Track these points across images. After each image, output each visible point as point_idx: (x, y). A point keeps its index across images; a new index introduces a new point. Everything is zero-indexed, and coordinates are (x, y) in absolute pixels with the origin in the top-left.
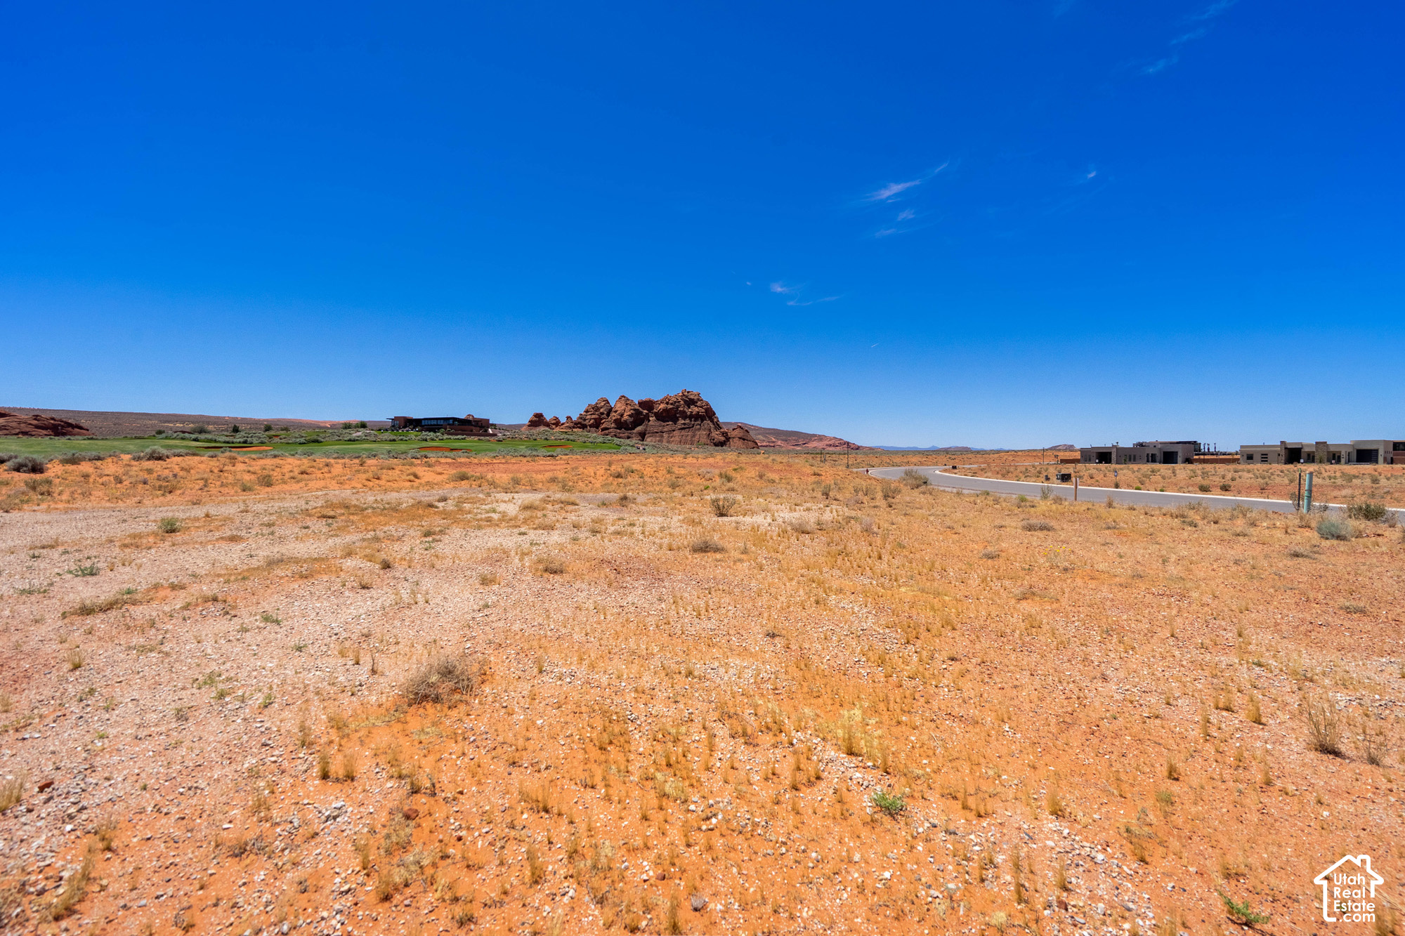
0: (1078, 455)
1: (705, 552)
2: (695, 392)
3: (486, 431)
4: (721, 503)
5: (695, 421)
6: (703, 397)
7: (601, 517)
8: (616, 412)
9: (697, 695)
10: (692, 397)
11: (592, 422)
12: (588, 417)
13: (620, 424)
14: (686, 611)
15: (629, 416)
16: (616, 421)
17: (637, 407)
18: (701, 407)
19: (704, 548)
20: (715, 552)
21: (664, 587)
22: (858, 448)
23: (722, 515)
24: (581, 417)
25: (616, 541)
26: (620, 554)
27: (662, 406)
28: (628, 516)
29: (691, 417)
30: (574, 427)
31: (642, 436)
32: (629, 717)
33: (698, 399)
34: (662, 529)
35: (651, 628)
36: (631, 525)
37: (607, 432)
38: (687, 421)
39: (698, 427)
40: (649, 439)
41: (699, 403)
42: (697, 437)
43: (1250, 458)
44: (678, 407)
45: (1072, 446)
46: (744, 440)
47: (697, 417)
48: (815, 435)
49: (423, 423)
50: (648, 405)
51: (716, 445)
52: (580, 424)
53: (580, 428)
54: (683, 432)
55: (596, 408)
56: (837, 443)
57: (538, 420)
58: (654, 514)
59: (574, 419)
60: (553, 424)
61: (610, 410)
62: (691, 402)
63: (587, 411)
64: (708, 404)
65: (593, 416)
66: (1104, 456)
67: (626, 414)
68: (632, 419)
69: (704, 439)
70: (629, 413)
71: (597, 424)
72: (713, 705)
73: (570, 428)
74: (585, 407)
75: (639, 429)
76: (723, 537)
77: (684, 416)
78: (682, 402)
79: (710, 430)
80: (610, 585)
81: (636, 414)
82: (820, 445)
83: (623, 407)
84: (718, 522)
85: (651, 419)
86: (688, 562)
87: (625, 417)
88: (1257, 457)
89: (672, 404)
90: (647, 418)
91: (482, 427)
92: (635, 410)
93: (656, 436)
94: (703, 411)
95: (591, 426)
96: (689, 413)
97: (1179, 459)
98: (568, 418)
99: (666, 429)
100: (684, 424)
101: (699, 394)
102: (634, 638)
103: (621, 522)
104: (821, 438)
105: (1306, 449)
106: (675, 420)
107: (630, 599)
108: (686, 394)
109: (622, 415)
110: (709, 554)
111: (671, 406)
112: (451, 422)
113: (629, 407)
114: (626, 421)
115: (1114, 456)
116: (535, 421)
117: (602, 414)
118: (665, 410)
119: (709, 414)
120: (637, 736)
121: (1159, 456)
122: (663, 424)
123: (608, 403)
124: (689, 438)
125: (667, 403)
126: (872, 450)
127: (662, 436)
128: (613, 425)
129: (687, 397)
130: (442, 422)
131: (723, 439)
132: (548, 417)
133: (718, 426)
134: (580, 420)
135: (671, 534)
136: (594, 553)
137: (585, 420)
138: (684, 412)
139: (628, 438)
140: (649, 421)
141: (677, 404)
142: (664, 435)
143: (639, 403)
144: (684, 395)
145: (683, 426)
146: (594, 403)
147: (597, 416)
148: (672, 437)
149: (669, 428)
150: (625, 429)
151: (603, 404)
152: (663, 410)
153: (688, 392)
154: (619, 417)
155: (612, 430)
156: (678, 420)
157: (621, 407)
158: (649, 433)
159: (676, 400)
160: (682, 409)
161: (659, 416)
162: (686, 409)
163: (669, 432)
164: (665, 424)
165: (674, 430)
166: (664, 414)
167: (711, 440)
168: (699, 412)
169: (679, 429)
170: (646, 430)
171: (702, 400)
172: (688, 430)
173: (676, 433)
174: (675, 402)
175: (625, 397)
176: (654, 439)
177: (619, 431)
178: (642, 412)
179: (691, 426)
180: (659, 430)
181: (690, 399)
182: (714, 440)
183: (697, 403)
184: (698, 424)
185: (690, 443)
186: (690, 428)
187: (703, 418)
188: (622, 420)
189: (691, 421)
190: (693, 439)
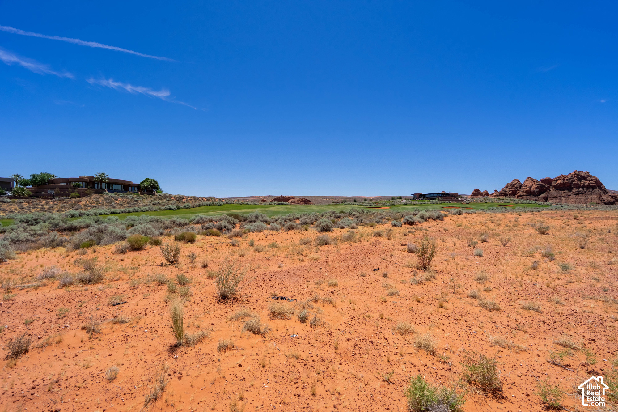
2: (585, 171)
3: (457, 199)
5: (587, 189)
6: (591, 174)
8: (525, 186)
10: (583, 175)
11: (510, 192)
12: (508, 190)
13: (530, 193)
15: (536, 188)
16: (527, 191)
17: (541, 183)
24: (503, 190)
27: (559, 182)
29: (583, 187)
30: (499, 196)
31: (546, 199)
33: (588, 176)
37: (521, 197)
38: (581, 189)
39: (591, 193)
41: (589, 178)
42: (590, 199)
44: (572, 182)
47: (589, 187)
49: (427, 196)
50: (548, 181)
51: (606, 204)
52: (503, 194)
53: (503, 196)
54: (577, 196)
55: (512, 185)
57: (477, 193)
59: (499, 191)
60: (485, 194)
61: (521, 185)
62: (582, 178)
63: (507, 187)
64: (596, 178)
65: (511, 189)
67: (533, 187)
68: (538, 190)
69: (596, 201)
70: (535, 187)
71: (514, 194)
73: (497, 196)
74: (505, 185)
75: (543, 195)
77: (578, 186)
78: (576, 178)
79: (601, 194)
81: (540, 187)
83: (531, 184)
85: (551, 189)
87: (533, 189)
89: (567, 180)
90: (548, 188)
91: (455, 197)
93: (555, 199)
94: (593, 183)
95: (510, 195)
96: (581, 185)
98: (495, 191)
99: (563, 195)
100: (578, 191)
101: (588, 173)
106: (570, 189)
108: (578, 173)
109: (531, 188)
111: (567, 181)
112: (440, 195)
113: (536, 183)
114: (534, 191)
116: (476, 193)
117: (517, 188)
119: (598, 184)
122: (561, 192)
123: (519, 182)
124: (583, 200)
125: (564, 180)
127: (561, 199)
128: (525, 194)
129: (578, 175)
130: (436, 195)
131: (612, 200)
132: (482, 191)
133: (606, 192)
134: (503, 192)
137: (506, 191)
138: (578, 184)
139: (536, 200)
140: (550, 190)
141: (572, 179)
142: (562, 198)
143: (541, 180)
144: (576, 174)
145: (577, 193)
146: (510, 182)
147: (514, 189)
148: (568, 199)
149: (565, 194)
150: (533, 196)
151: (516, 182)
152: (561, 184)
153: (579, 172)
154: (529, 189)
155: (524, 196)
156: (573, 189)
157: (529, 184)
158: (550, 198)
159: (570, 177)
160: (576, 182)
161: (557, 188)
162: (579, 182)
163: (566, 196)
164: (563, 192)
165: (570, 196)
166: (561, 186)
167: (601, 201)
168: (590, 184)
169: (574, 195)
170: (548, 196)
171: (591, 176)
172: (581, 195)
173: (572, 197)
174: (570, 179)
175: (530, 178)
176: (554, 201)
177: (529, 197)
178: (545, 186)
179: (584, 192)
180: (558, 196)
181: (581, 176)
182: (604, 200)
183: (587, 178)
184: (590, 191)
185: (584, 203)
186: (583, 194)
187: (594, 187)
188: (531, 191)
189: (584, 189)
190: (586, 200)
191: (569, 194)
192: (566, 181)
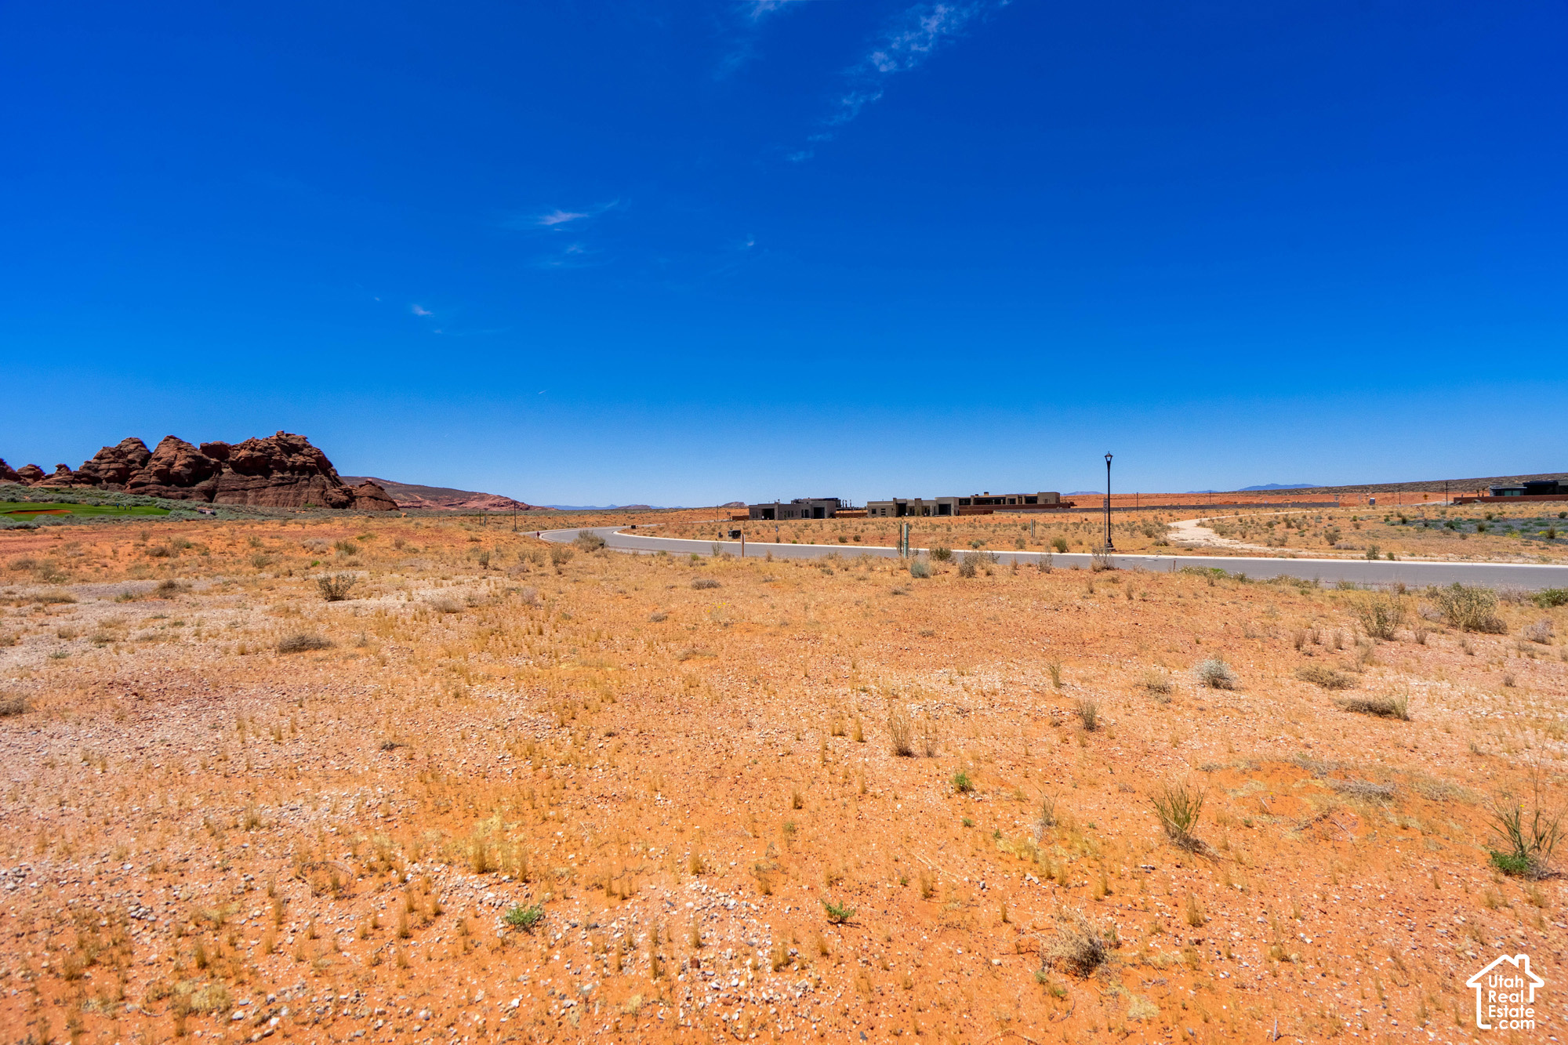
0: (747, 512)
1: (300, 650)
2: (298, 435)
4: (333, 583)
5: (300, 474)
6: (312, 442)
7: (119, 617)
8: (159, 459)
9: (263, 852)
10: (294, 442)
11: (111, 473)
12: (103, 466)
13: (167, 477)
14: (258, 736)
15: (184, 465)
16: (158, 473)
17: (199, 453)
18: (310, 456)
19: (299, 646)
20: (316, 649)
21: (225, 708)
22: (528, 508)
23: (334, 598)
24: (88, 466)
25: (142, 652)
26: (149, 669)
27: (243, 453)
28: (171, 610)
29: (293, 468)
30: (73, 482)
31: (210, 495)
32: (133, 914)
33: (304, 446)
34: (233, 625)
35: (193, 772)
36: (176, 624)
37: (142, 489)
38: (287, 475)
39: (306, 482)
40: (222, 500)
41: (305, 451)
42: (305, 495)
43: (874, 512)
44: (271, 455)
45: (742, 503)
46: (377, 499)
47: (303, 469)
48: (475, 493)
50: (220, 451)
51: (335, 506)
52: (87, 477)
53: (86, 483)
54: (281, 490)
55: (119, 453)
56: (502, 502)
58: (221, 605)
59: (74, 467)
60: (28, 476)
61: (147, 457)
62: (291, 449)
63: (100, 457)
64: (319, 452)
65: (113, 466)
66: (767, 512)
67: (177, 463)
68: (189, 471)
69: (315, 499)
70: (183, 462)
71: (121, 477)
72: (290, 859)
73: (66, 482)
74: (98, 451)
75: (204, 484)
76: (332, 628)
77: (281, 466)
78: (277, 449)
79: (324, 487)
80: (120, 719)
81: (197, 463)
82: (481, 505)
83: (172, 453)
84: (327, 609)
85: (224, 470)
86: (269, 668)
87: (177, 468)
88: (879, 511)
89: (260, 450)
90: (217, 468)
92: (194, 457)
93: (234, 495)
94: (313, 460)
95: (109, 480)
96: (289, 464)
97: (826, 514)
98: (60, 467)
99: (251, 486)
100: (282, 478)
102: (158, 792)
103: (159, 622)
104: (482, 497)
105: (909, 505)
106: (267, 474)
107: (157, 736)
108: (284, 437)
109: (171, 465)
110: (306, 653)
111: (260, 454)
113: (184, 453)
114: (178, 474)
115: (776, 513)
117: (132, 461)
118: (248, 459)
119: (323, 465)
120: (147, 940)
121: (811, 512)
122: (246, 478)
123: (143, 445)
124: (291, 497)
125: (253, 449)
126: (544, 510)
127: (245, 495)
128: (153, 479)
129: (285, 441)
131: (345, 498)
132: (16, 465)
133: (336, 481)
134: (86, 471)
135: (246, 632)
136: (96, 673)
137: (97, 471)
138: (283, 462)
139: (184, 497)
140: (223, 473)
141: (269, 450)
142: (249, 493)
143: (202, 447)
144: (281, 439)
145: (280, 481)
146: (114, 445)
147: (121, 466)
148: (261, 496)
149: (256, 484)
150: (177, 485)
151: (132, 447)
152: (246, 458)
153: (287, 435)
154: (165, 467)
155: (151, 486)
156: (272, 473)
157: (167, 453)
158: (221, 491)
159: (268, 445)
160: (278, 458)
161: (239, 467)
162: (284, 459)
163: (257, 489)
164: (250, 478)
165: (265, 487)
166: (248, 465)
167: (326, 500)
168: (305, 463)
169: (274, 485)
170: (215, 487)
171: (310, 446)
172: (288, 486)
173: (269, 491)
174: (266, 448)
175: (175, 438)
176: (230, 500)
177: (165, 488)
178: (209, 461)
179: (293, 481)
180: (240, 487)
181: (291, 445)
182: (330, 499)
183: (302, 450)
184: (305, 479)
185: (293, 504)
186: (292, 483)
187: (312, 471)
188: (171, 471)
189: (293, 474)
190: (298, 499)
191: (263, 484)
192: (257, 454)
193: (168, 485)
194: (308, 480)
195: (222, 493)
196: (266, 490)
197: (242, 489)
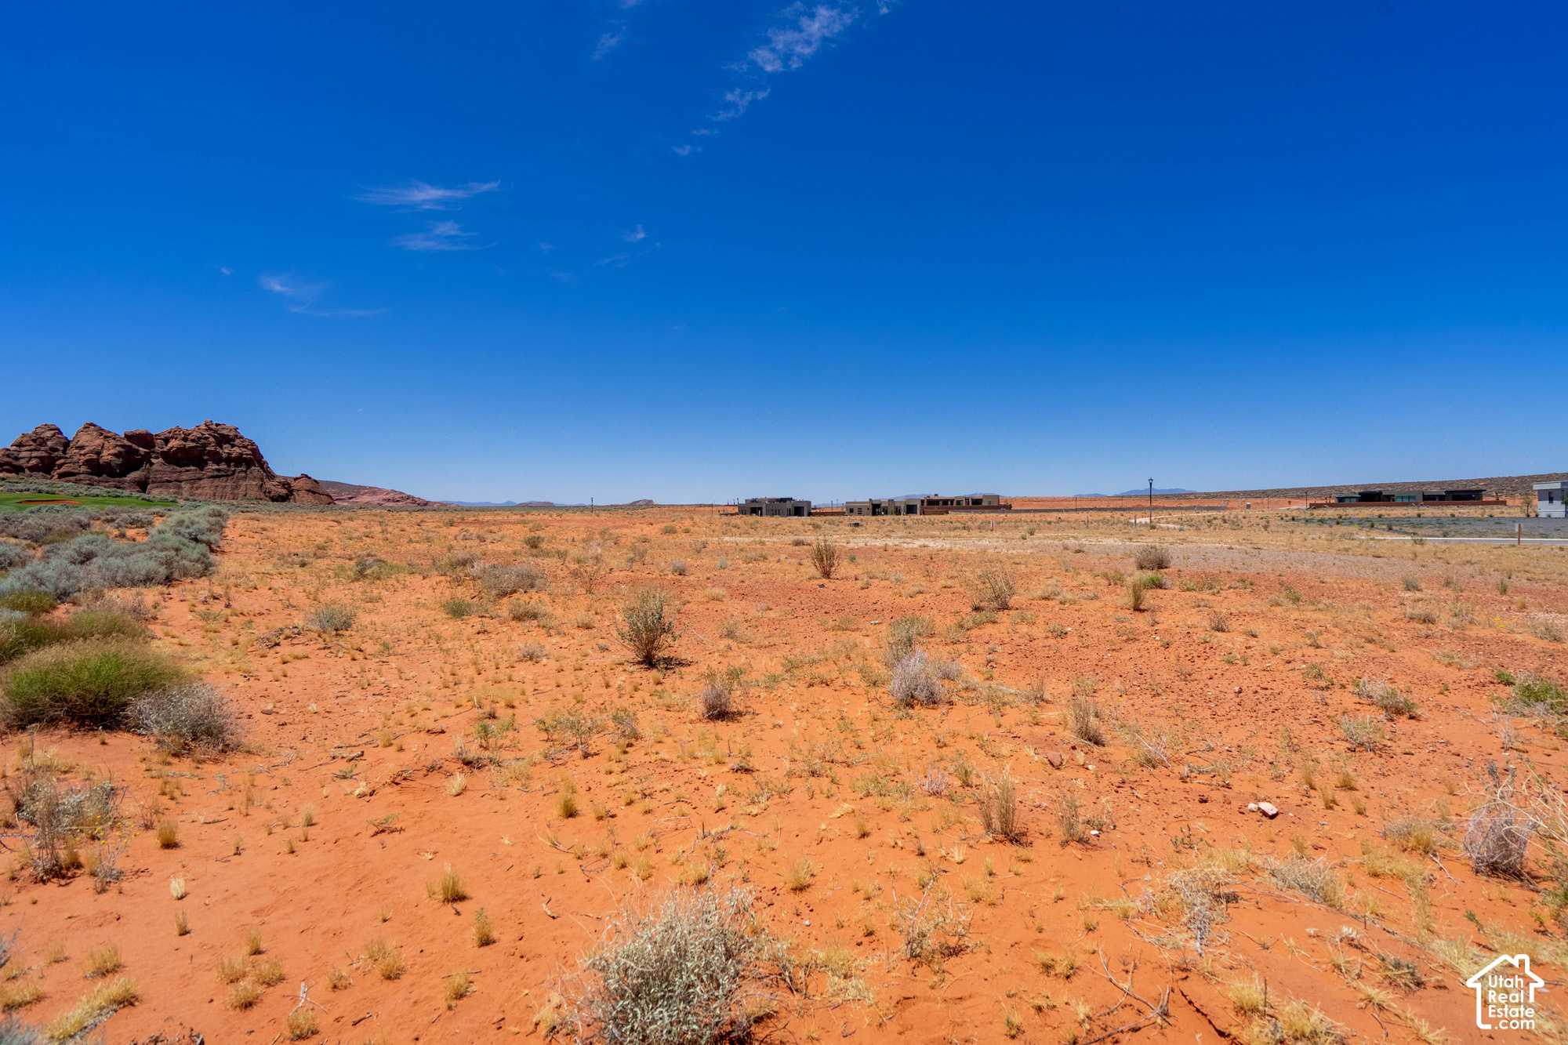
0: (737, 510)
2: (229, 424)
5: (236, 466)
6: (242, 432)
8: (82, 448)
10: (225, 432)
11: (33, 462)
12: (24, 454)
13: (97, 469)
15: (114, 455)
16: (87, 463)
17: (127, 443)
18: (245, 447)
22: (426, 504)
24: (7, 453)
27: (173, 443)
29: (229, 460)
31: (142, 485)
33: (236, 436)
37: (72, 479)
38: (223, 466)
39: (243, 474)
40: (155, 492)
41: (238, 441)
42: (243, 488)
43: (852, 511)
44: (204, 446)
45: (651, 501)
46: (314, 493)
47: (239, 461)
50: (145, 439)
51: (273, 499)
52: (8, 465)
54: (217, 482)
55: (38, 440)
61: (67, 444)
62: (223, 439)
63: (19, 445)
64: (253, 444)
65: (35, 454)
67: (105, 453)
68: (120, 461)
69: (254, 492)
70: (112, 451)
71: (46, 467)
74: (15, 438)
75: (134, 475)
77: (217, 458)
78: (211, 439)
79: (262, 480)
81: (126, 452)
83: (98, 442)
85: (153, 460)
87: (106, 456)
89: (193, 441)
90: (147, 458)
92: (123, 446)
93: (167, 487)
94: (250, 452)
95: (31, 469)
96: (224, 455)
97: (805, 513)
99: (184, 477)
100: (219, 470)
101: (236, 429)
105: (883, 505)
106: (201, 464)
108: (214, 427)
109: (98, 453)
111: (194, 444)
113: (113, 442)
114: (108, 464)
115: (764, 511)
117: (54, 450)
118: (179, 449)
119: (253, 459)
122: (179, 469)
123: (60, 432)
124: (228, 490)
125: (185, 439)
127: (180, 487)
128: (83, 469)
129: (215, 431)
131: (284, 492)
133: (271, 476)
134: (6, 460)
137: (17, 459)
138: (218, 453)
139: (115, 488)
140: (152, 464)
141: (203, 441)
142: (183, 485)
143: (126, 436)
144: (210, 429)
145: (216, 473)
146: (30, 432)
147: (44, 454)
148: (197, 488)
149: (190, 475)
150: (109, 475)
151: (49, 434)
152: (177, 448)
153: (217, 425)
154: (95, 457)
155: (81, 476)
156: (207, 464)
157: (91, 441)
158: (153, 482)
159: (200, 435)
160: (213, 449)
161: (170, 458)
162: (219, 449)
163: (192, 481)
164: (183, 469)
165: (200, 479)
166: (179, 455)
167: (265, 493)
168: (241, 454)
169: (210, 477)
170: (147, 478)
171: (241, 437)
172: (225, 479)
173: (205, 482)
174: (199, 438)
175: (95, 426)
176: (165, 492)
177: (96, 478)
178: (138, 451)
179: (229, 473)
180: (173, 479)
181: (222, 435)
182: (270, 492)
183: (234, 441)
184: (242, 471)
185: (232, 497)
186: (228, 476)
187: (249, 463)
188: (101, 461)
189: (229, 466)
190: (236, 491)
191: (198, 476)
192: (189, 444)
193: (99, 476)
194: (246, 472)
195: (156, 485)
196: (201, 482)
197: (176, 481)
